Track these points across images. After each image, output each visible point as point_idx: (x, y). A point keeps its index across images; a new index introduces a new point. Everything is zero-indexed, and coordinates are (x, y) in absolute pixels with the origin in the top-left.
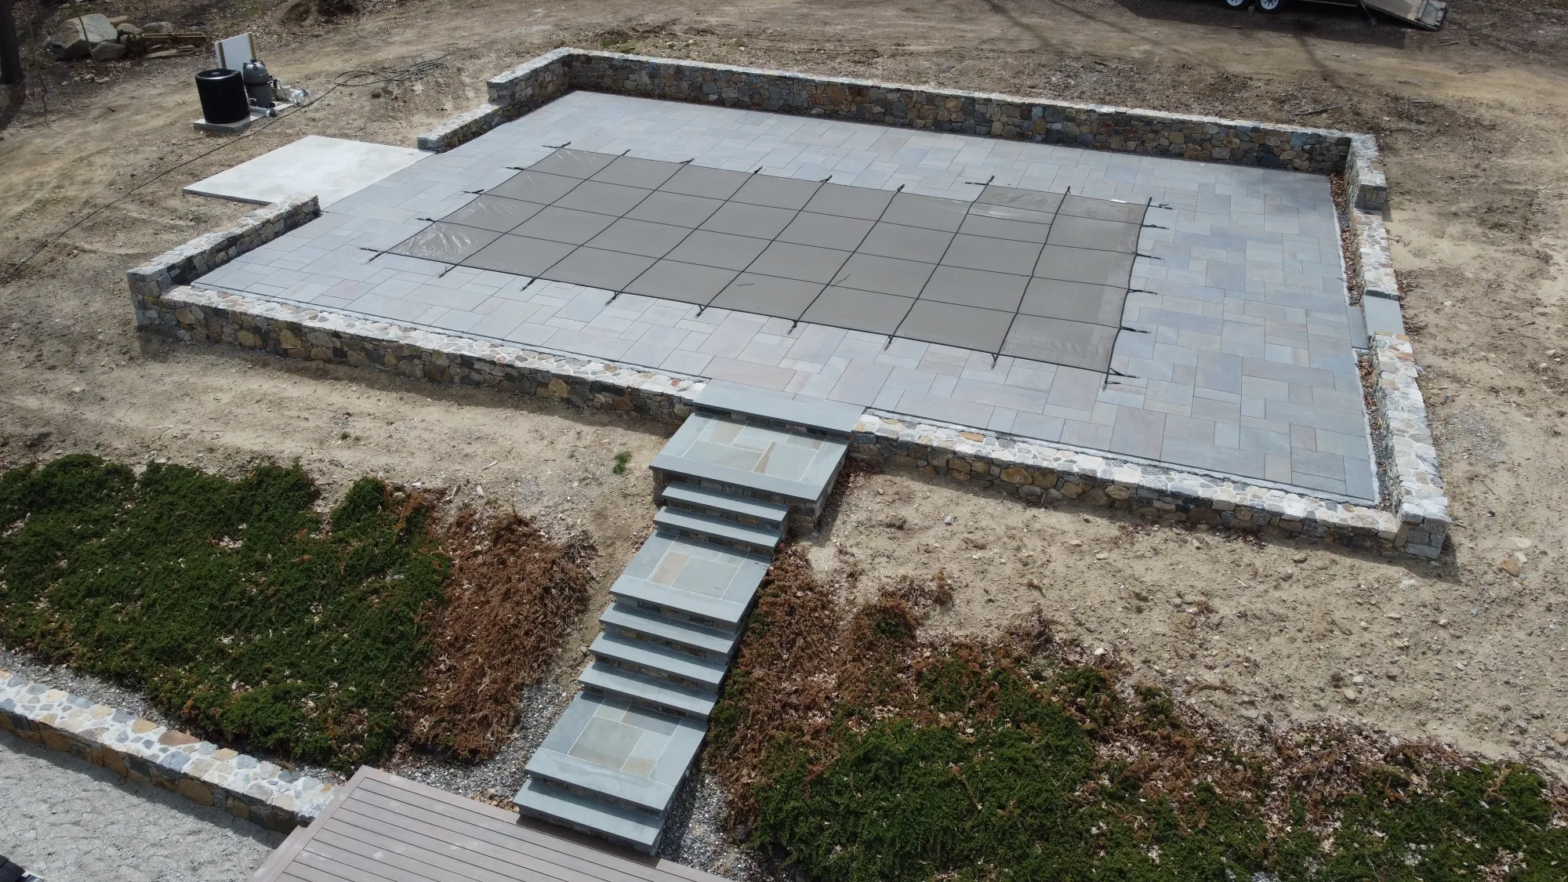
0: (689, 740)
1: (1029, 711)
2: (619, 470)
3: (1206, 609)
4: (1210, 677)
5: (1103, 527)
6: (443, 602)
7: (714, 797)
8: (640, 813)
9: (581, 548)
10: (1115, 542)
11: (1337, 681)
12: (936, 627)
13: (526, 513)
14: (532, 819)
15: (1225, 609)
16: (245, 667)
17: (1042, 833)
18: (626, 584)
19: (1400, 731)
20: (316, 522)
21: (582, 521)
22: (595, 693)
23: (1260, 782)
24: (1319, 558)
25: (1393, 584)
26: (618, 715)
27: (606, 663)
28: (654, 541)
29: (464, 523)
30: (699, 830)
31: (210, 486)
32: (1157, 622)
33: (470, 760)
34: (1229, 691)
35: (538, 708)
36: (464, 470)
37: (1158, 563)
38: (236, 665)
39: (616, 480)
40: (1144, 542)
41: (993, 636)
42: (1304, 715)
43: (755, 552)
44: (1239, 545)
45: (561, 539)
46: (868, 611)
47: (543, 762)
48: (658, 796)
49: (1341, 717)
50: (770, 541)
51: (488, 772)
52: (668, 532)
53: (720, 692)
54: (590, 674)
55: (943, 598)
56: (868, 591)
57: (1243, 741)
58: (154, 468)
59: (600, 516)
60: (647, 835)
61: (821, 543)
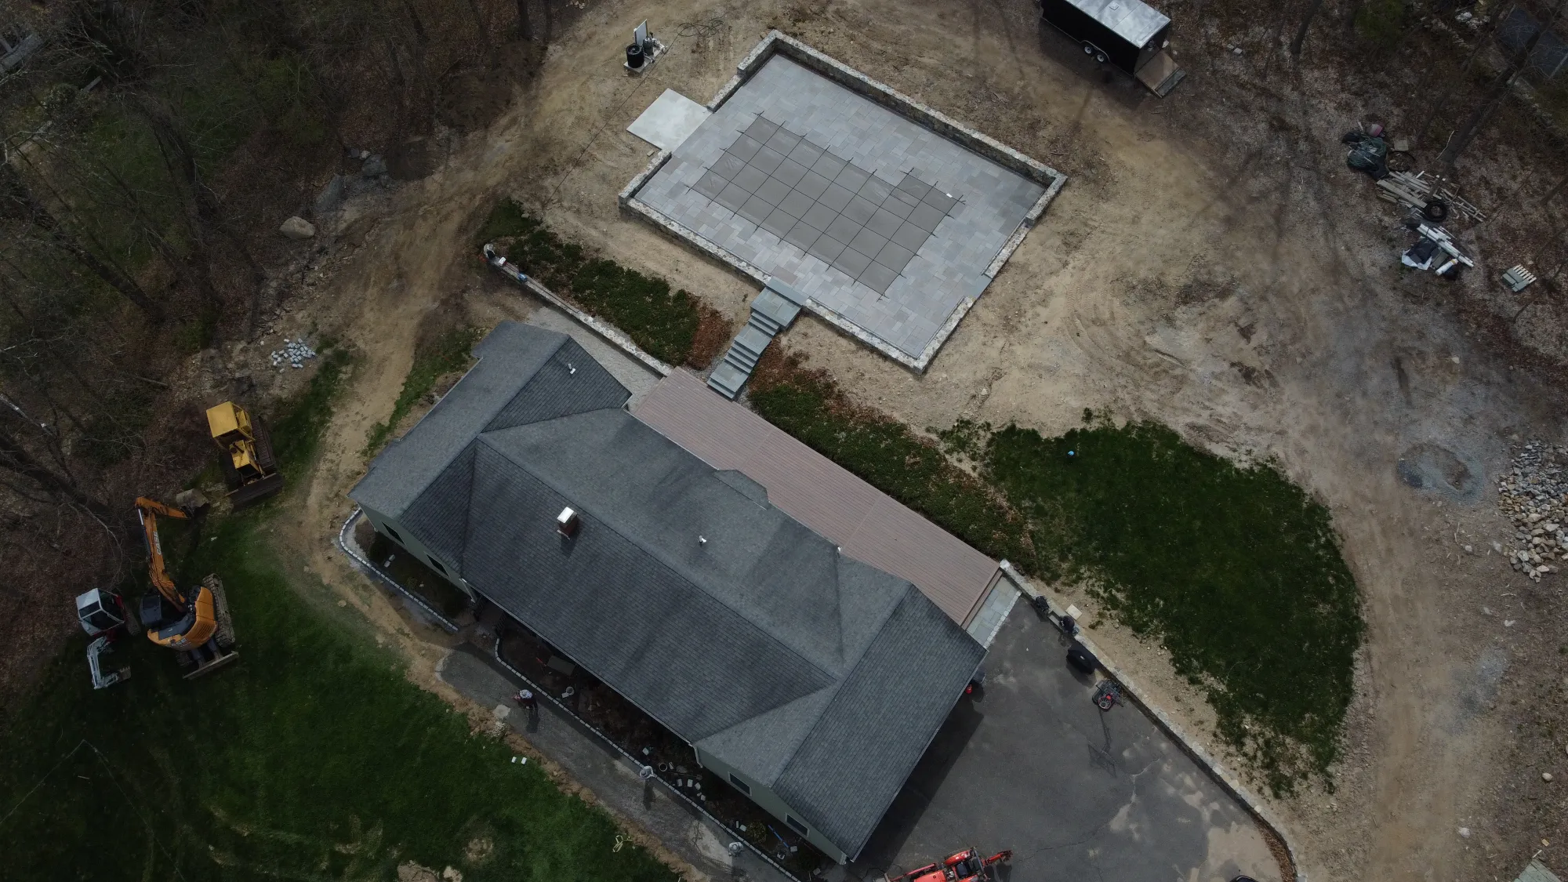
0: (744, 377)
1: (814, 389)
2: (744, 300)
3: (863, 375)
4: (855, 391)
5: (853, 347)
6: (698, 330)
7: (748, 390)
8: (731, 392)
9: (730, 323)
10: (853, 352)
11: (880, 398)
12: (805, 365)
13: (719, 310)
14: (709, 387)
15: (867, 376)
16: (652, 334)
17: (806, 415)
18: (738, 338)
19: (886, 412)
20: (669, 299)
21: (732, 315)
22: (727, 361)
23: (853, 415)
24: (896, 368)
25: (907, 378)
26: (731, 368)
27: (731, 356)
28: (747, 325)
29: (704, 308)
30: (743, 397)
31: (644, 280)
32: (850, 376)
33: (700, 369)
34: (857, 394)
35: (715, 362)
36: (706, 292)
37: (859, 360)
38: (650, 334)
39: (742, 304)
40: (860, 353)
41: (814, 370)
42: (869, 404)
43: (767, 334)
44: (881, 360)
45: (726, 319)
46: (789, 357)
47: (714, 376)
48: (735, 389)
49: (876, 406)
50: (773, 334)
51: (703, 373)
52: (751, 324)
53: (753, 369)
54: (727, 357)
55: (807, 358)
56: (791, 353)
57: (855, 406)
58: (629, 270)
59: (736, 314)
60: (732, 396)
61: (785, 335)
